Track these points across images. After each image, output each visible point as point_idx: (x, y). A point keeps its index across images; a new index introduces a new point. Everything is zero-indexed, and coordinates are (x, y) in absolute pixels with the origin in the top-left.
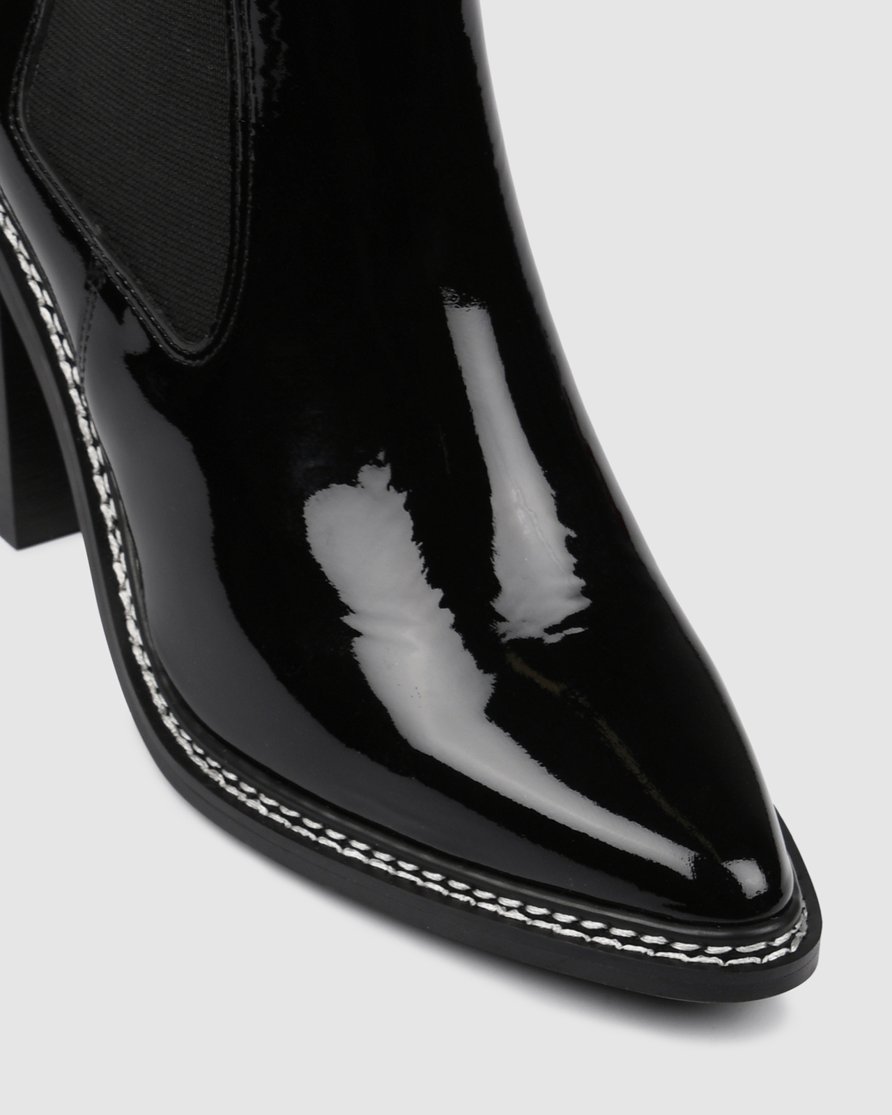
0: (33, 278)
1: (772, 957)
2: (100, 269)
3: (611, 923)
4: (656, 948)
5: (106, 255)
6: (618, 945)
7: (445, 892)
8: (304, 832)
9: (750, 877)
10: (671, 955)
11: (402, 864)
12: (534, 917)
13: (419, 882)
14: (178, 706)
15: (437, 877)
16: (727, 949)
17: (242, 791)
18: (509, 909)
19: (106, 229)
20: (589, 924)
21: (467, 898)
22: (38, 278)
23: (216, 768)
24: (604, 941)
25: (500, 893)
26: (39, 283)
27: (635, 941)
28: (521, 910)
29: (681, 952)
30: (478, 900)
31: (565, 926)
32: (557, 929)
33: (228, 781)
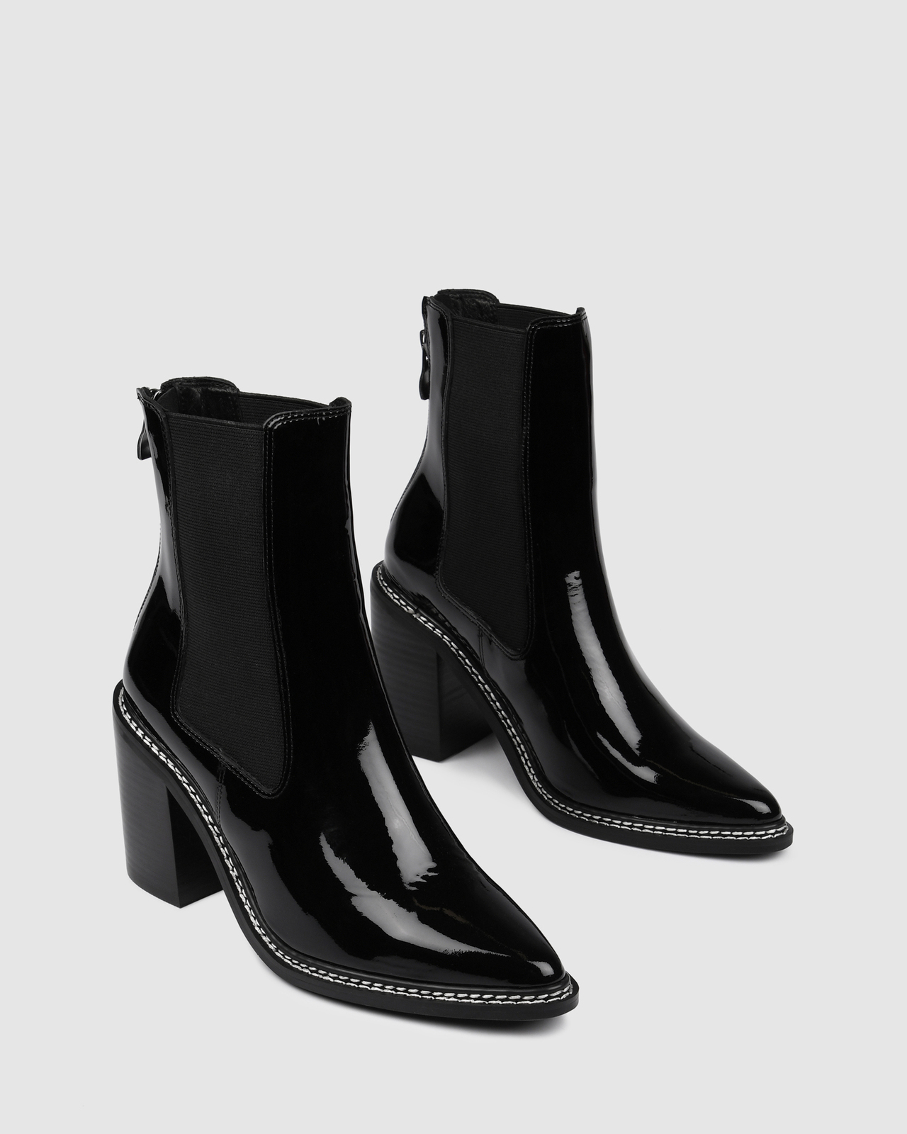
0: (184, 782)
1: (564, 996)
2: (224, 766)
3: (496, 994)
4: (516, 1000)
5: (226, 759)
6: (500, 1003)
7: (420, 997)
8: (353, 985)
9: (546, 969)
10: (523, 1002)
11: (398, 989)
12: (461, 998)
13: (408, 995)
14: (282, 945)
15: (415, 991)
16: (546, 995)
17: (320, 974)
18: (449, 997)
19: (224, 749)
20: (485, 997)
21: (430, 997)
22: (186, 781)
23: (306, 968)
24: (494, 1002)
25: (444, 991)
26: (187, 784)
27: (507, 1000)
28: (455, 997)
29: (527, 1000)
30: (435, 996)
31: (475, 999)
32: (472, 1001)
33: (312, 971)
